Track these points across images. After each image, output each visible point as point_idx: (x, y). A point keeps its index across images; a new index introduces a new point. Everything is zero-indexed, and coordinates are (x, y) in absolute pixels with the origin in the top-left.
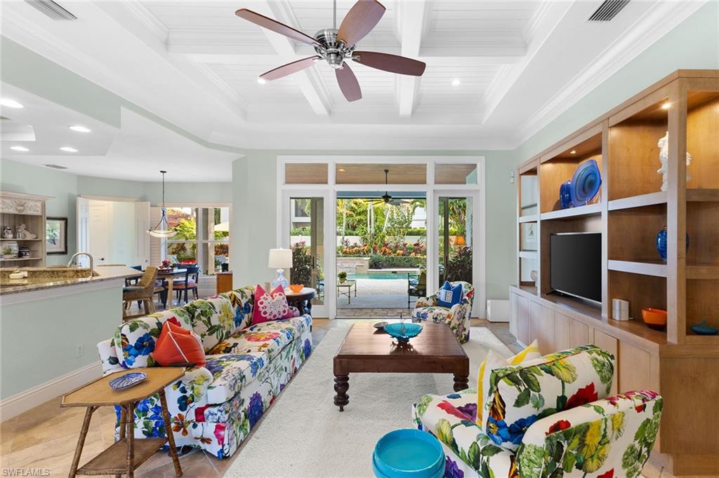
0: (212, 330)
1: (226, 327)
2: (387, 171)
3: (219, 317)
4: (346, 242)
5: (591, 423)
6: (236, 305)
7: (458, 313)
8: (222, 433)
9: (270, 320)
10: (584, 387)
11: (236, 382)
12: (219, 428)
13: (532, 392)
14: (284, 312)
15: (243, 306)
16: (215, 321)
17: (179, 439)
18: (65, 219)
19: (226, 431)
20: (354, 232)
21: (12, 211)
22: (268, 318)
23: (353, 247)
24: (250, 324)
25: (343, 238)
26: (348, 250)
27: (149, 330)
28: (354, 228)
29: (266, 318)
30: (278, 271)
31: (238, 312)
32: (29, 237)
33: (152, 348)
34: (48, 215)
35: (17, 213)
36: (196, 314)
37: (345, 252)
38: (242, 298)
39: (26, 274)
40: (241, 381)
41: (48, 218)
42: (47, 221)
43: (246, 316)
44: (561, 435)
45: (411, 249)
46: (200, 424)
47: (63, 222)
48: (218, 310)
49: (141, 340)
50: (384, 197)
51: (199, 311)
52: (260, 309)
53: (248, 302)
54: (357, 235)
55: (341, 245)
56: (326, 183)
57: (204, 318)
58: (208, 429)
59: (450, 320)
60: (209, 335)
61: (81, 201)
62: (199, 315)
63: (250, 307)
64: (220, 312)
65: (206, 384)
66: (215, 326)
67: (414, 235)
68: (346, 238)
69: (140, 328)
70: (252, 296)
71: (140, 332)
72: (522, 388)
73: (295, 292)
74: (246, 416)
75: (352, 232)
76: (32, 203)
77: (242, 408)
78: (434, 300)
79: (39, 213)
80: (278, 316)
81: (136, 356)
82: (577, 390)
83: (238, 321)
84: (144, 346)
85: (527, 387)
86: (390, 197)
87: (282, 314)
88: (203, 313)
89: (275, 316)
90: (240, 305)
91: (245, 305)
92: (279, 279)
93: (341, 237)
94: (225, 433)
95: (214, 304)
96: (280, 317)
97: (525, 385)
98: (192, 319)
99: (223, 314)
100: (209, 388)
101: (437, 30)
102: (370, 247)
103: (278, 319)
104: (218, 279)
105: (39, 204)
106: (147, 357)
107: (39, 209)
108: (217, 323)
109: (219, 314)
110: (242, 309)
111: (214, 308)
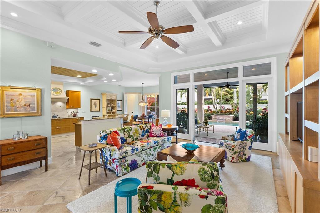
0: (130, 136)
1: (136, 136)
2: (228, 73)
3: (133, 133)
4: (223, 107)
5: (165, 192)
6: (143, 130)
7: (239, 145)
8: (117, 168)
9: (155, 136)
10: (187, 179)
11: (123, 153)
12: (117, 167)
13: (154, 173)
14: (160, 134)
15: (146, 130)
16: (131, 134)
17: (109, 166)
18: (122, 100)
19: (119, 168)
20: (229, 103)
21: (109, 99)
22: (154, 136)
23: (227, 110)
24: (148, 137)
25: (221, 106)
26: (223, 111)
27: (107, 133)
28: (229, 101)
29: (153, 135)
30: (165, 118)
31: (143, 132)
32: (113, 106)
33: (106, 139)
34: (117, 99)
35: (110, 99)
36: (125, 131)
37: (222, 112)
38: (146, 127)
39: (108, 116)
40: (126, 153)
41: (117, 100)
42: (117, 101)
43: (147, 134)
44: (146, 191)
45: (260, 111)
46: (113, 164)
47: (121, 101)
48: (133, 130)
49: (104, 136)
50: (226, 85)
51: (126, 130)
52: (152, 132)
53: (148, 129)
54: (230, 104)
55: (220, 109)
56: (189, 82)
57: (127, 132)
58: (114, 166)
59: (233, 148)
60: (129, 138)
61: (125, 95)
62: (126, 131)
63: (149, 131)
64: (134, 131)
65: (114, 152)
66: (131, 135)
67: (264, 104)
68: (222, 105)
69: (105, 132)
70: (150, 127)
71: (104, 134)
72: (150, 170)
73: (169, 127)
74: (128, 166)
75: (227, 102)
76: (113, 96)
77: (127, 163)
78: (232, 137)
79: (115, 99)
80: (158, 135)
81: (103, 140)
82: (182, 180)
83: (143, 135)
84: (105, 138)
85: (152, 170)
86: (230, 85)
87: (160, 135)
88: (127, 131)
89: (157, 135)
90: (144, 130)
91: (147, 130)
92: (165, 122)
93: (220, 105)
94: (118, 168)
95: (132, 128)
96: (159, 136)
97: (152, 169)
98: (124, 132)
99: (135, 132)
100: (115, 153)
101: (211, 4)
102: (235, 110)
103: (158, 136)
104: (156, 121)
105: (115, 96)
106: (106, 141)
107: (115, 98)
108: (132, 135)
109: (133, 132)
110: (145, 131)
111: (132, 129)
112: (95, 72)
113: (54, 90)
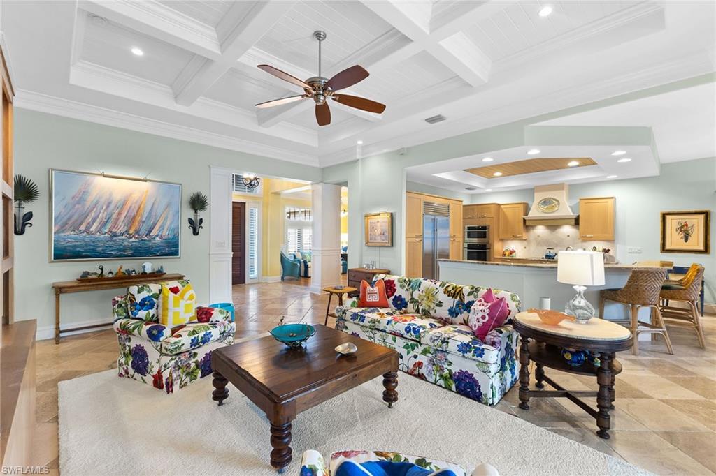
0: (411, 301)
1: (424, 304)
3: (419, 295)
6: (458, 298)
15: (466, 302)
16: (416, 295)
31: (457, 305)
43: (465, 314)
48: (421, 289)
57: (409, 290)
64: (422, 292)
66: (414, 300)
83: (455, 313)
90: (461, 300)
91: (469, 302)
99: (424, 294)
108: (417, 298)
109: (420, 292)
110: (463, 304)
111: (419, 286)
112: (536, 155)
113: (545, 202)
